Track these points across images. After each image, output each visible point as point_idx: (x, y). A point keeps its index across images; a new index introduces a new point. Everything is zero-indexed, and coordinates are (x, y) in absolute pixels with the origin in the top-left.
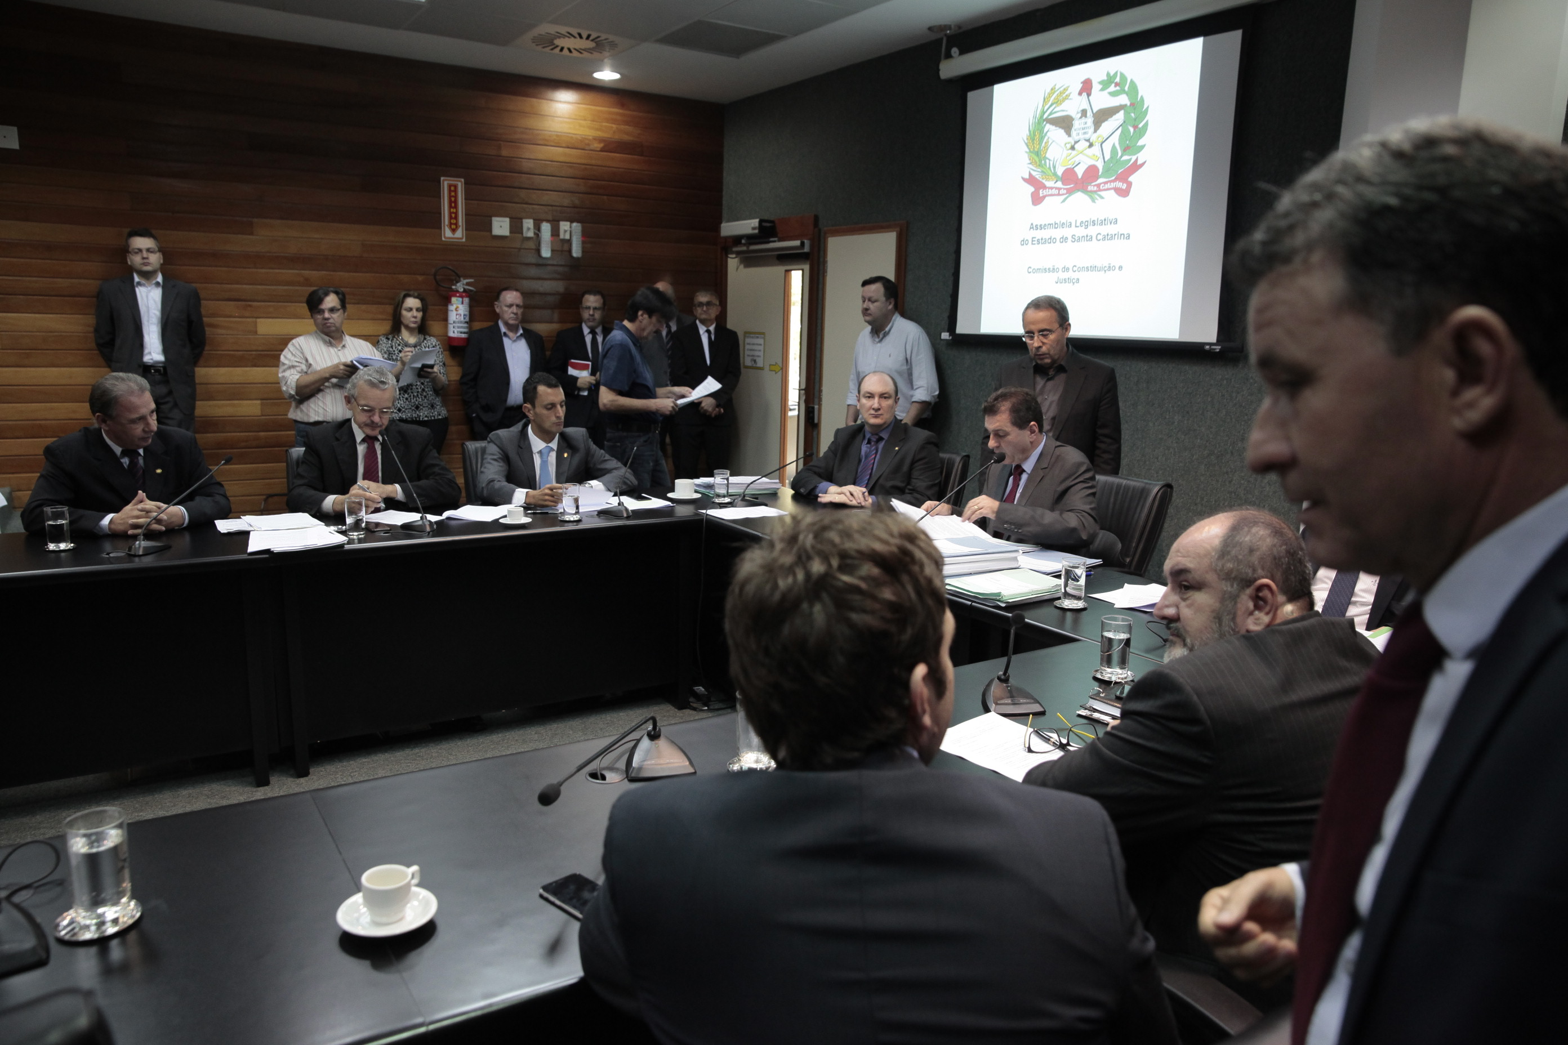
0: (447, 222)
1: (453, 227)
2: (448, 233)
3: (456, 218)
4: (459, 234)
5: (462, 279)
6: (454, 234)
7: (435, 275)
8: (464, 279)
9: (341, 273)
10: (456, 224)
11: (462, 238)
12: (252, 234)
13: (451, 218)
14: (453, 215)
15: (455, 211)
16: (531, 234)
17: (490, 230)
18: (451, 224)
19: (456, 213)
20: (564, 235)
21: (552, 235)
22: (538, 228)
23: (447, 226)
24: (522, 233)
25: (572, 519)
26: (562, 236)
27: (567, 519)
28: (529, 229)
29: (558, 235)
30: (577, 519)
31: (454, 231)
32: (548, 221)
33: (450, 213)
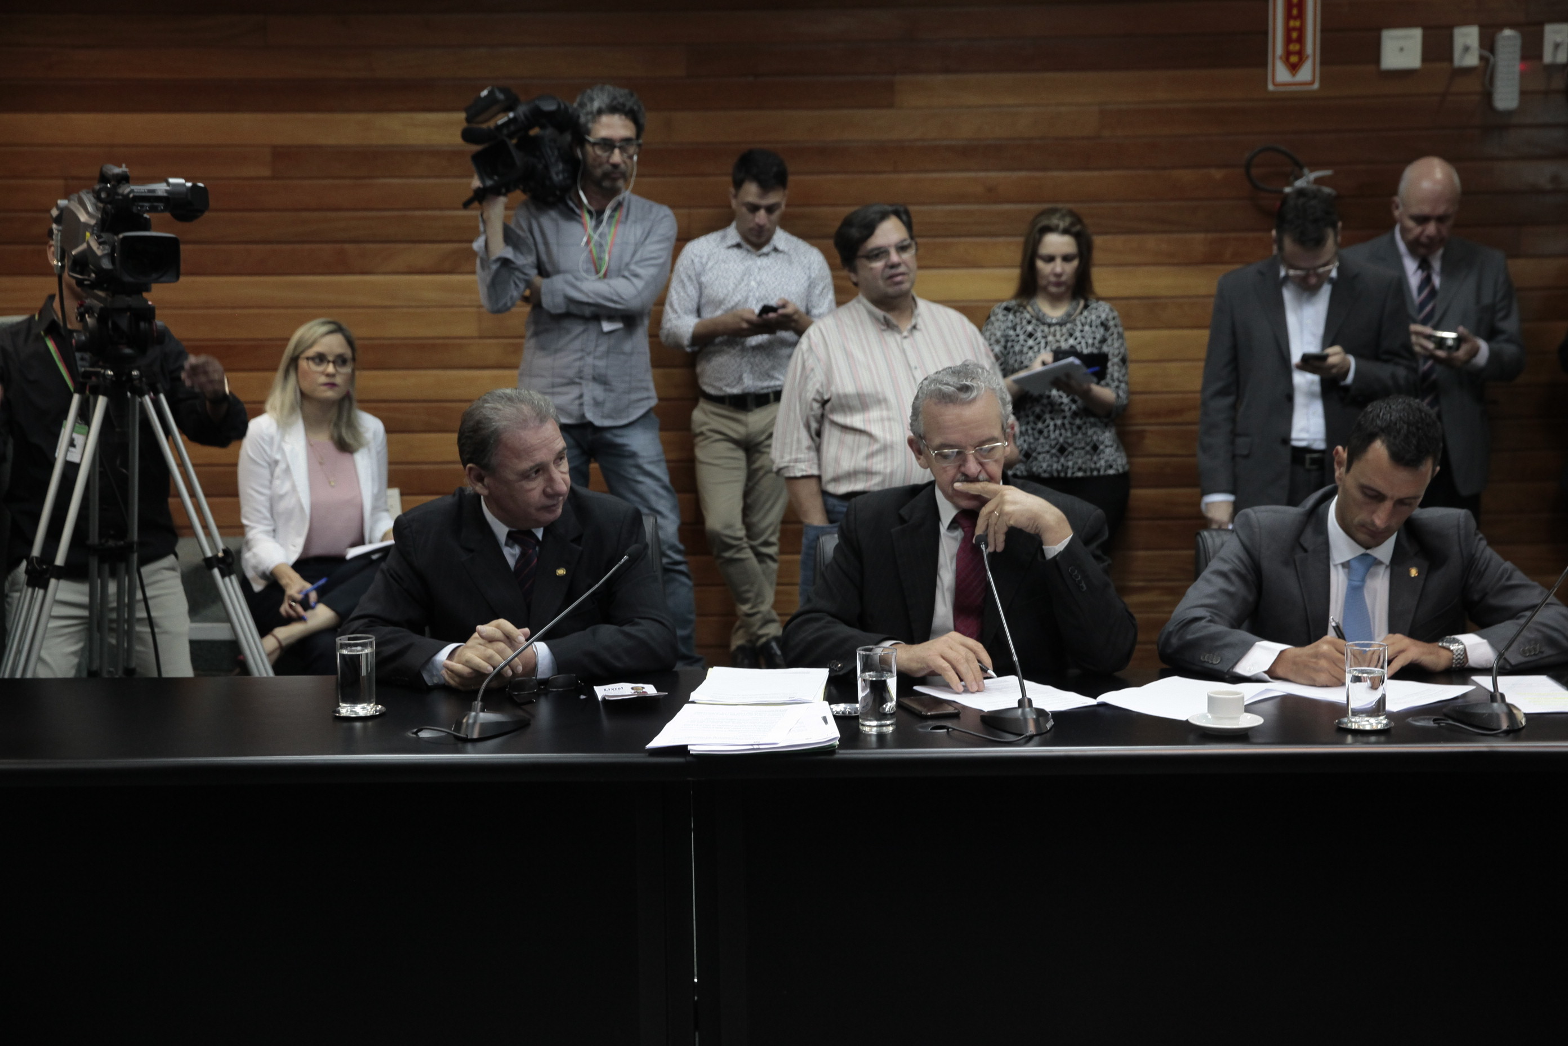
0: (1279, 50)
1: (1294, 59)
2: (1281, 74)
3: (1301, 40)
4: (1306, 73)
5: (1306, 171)
6: (1294, 75)
7: (1248, 166)
8: (1312, 171)
9: (1056, 174)
10: (1301, 53)
11: (1312, 83)
12: (891, 106)
13: (1288, 40)
14: (1295, 35)
15: (1297, 24)
16: (1472, 60)
17: (1377, 58)
18: (1288, 54)
19: (1301, 30)
20: (1555, 55)
21: (1524, 57)
22: (1488, 44)
23: (1281, 58)
24: (1450, 59)
25: (1368, 728)
26: (1548, 58)
27: (1355, 726)
28: (1467, 49)
29: (1540, 57)
30: (1379, 727)
31: (1294, 68)
32: (1511, 26)
33: (1288, 31)
